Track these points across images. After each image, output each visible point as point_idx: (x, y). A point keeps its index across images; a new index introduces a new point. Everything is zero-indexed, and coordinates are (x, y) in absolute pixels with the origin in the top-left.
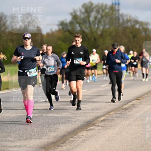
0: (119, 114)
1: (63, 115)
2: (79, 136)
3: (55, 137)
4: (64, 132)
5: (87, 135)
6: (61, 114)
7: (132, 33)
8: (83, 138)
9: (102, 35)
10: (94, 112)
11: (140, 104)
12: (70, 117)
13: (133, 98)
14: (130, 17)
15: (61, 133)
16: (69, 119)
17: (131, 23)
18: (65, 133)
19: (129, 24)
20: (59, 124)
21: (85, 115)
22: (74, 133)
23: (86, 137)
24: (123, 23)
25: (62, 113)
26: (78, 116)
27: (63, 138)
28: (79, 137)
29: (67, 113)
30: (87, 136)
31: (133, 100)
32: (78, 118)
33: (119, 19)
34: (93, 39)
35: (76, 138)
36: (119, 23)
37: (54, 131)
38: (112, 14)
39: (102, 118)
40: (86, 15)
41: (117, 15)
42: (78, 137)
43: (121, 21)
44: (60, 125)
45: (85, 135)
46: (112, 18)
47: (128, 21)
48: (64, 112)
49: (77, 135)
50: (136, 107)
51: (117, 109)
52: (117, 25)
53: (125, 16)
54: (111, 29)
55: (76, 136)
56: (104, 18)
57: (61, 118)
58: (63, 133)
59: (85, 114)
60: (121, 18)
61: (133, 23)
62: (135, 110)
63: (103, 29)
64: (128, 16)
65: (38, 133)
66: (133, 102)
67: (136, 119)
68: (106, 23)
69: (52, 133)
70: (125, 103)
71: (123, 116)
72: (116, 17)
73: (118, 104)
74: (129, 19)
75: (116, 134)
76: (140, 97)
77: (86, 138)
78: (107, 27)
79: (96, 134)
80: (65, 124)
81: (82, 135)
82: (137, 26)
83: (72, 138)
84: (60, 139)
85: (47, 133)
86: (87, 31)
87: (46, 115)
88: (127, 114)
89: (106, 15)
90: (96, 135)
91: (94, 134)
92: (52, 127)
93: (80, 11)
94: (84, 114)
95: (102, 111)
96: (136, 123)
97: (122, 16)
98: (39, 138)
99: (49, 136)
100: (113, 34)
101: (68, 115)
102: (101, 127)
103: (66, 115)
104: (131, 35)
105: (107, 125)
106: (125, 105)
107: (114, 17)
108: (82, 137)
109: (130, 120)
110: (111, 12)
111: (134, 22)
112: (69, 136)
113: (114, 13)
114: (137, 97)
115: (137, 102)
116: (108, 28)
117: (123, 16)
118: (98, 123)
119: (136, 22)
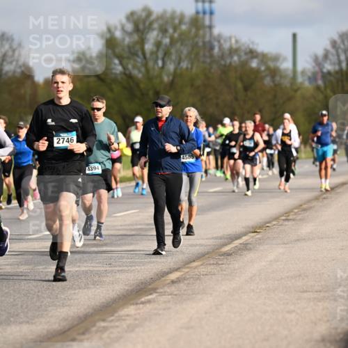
0: (212, 267)
1: (83, 269)
2: (119, 316)
3: (65, 319)
4: (86, 307)
5: (139, 314)
6: (79, 266)
7: (241, 79)
8: (128, 322)
9: (172, 84)
10: (154, 262)
11: (260, 244)
12: (98, 274)
13: (243, 230)
14: (237, 41)
15: (79, 311)
16: (96, 279)
17: (240, 57)
18: (87, 311)
19: (236, 58)
20: (75, 289)
21: (133, 268)
22: (108, 309)
23: (136, 319)
24: (222, 57)
25: (81, 264)
26: (118, 271)
27: (82, 322)
28: (120, 319)
29: (92, 265)
30: (138, 316)
31: (245, 234)
32: (118, 276)
33: (212, 48)
34: (151, 93)
35: (112, 320)
36: (211, 56)
37: (63, 306)
38: (196, 35)
39: (174, 276)
40: (136, 37)
41: (207, 39)
42: (118, 320)
43: (216, 50)
44: (77, 291)
45: (135, 315)
46: (195, 45)
47: (233, 51)
48: (86, 261)
49: (116, 315)
50: (250, 249)
51: (208, 253)
52: (208, 60)
53: (225, 41)
54: (194, 70)
55: (113, 316)
56: (178, 45)
57: (78, 276)
58: (82, 309)
59: (135, 266)
60: (216, 44)
61: (244, 57)
62: (250, 256)
63: (175, 70)
64: (233, 41)
65: (26, 310)
66: (245, 238)
67: (251, 278)
68: (183, 57)
69: (59, 310)
70: (226, 241)
71: (222, 270)
72: (204, 43)
73: (209, 244)
74: (234, 46)
75: (206, 313)
76: (260, 227)
77: (137, 322)
78: (184, 65)
79: (160, 312)
80: (88, 288)
81: (128, 315)
82: (254, 64)
83: (104, 320)
84: (76, 323)
85: (46, 310)
86: (138, 74)
87: (43, 269)
88: (230, 266)
89: (183, 38)
90: (160, 315)
91: (156, 311)
92: (59, 296)
93: (123, 29)
94: (131, 266)
95: (174, 260)
96: (252, 288)
97: (219, 41)
98: (28, 322)
99: (52, 316)
100: (198, 82)
101: (95, 269)
102: (170, 297)
103: (91, 269)
104: (240, 85)
105: (185, 293)
106: (225, 245)
107: (201, 44)
108: (127, 318)
109: (237, 279)
110: (193, 30)
111: (246, 54)
112: (97, 317)
113: (201, 32)
114: (253, 228)
115: (252, 237)
116: (187, 68)
117: (222, 41)
118: (164, 286)
119: (252, 53)
